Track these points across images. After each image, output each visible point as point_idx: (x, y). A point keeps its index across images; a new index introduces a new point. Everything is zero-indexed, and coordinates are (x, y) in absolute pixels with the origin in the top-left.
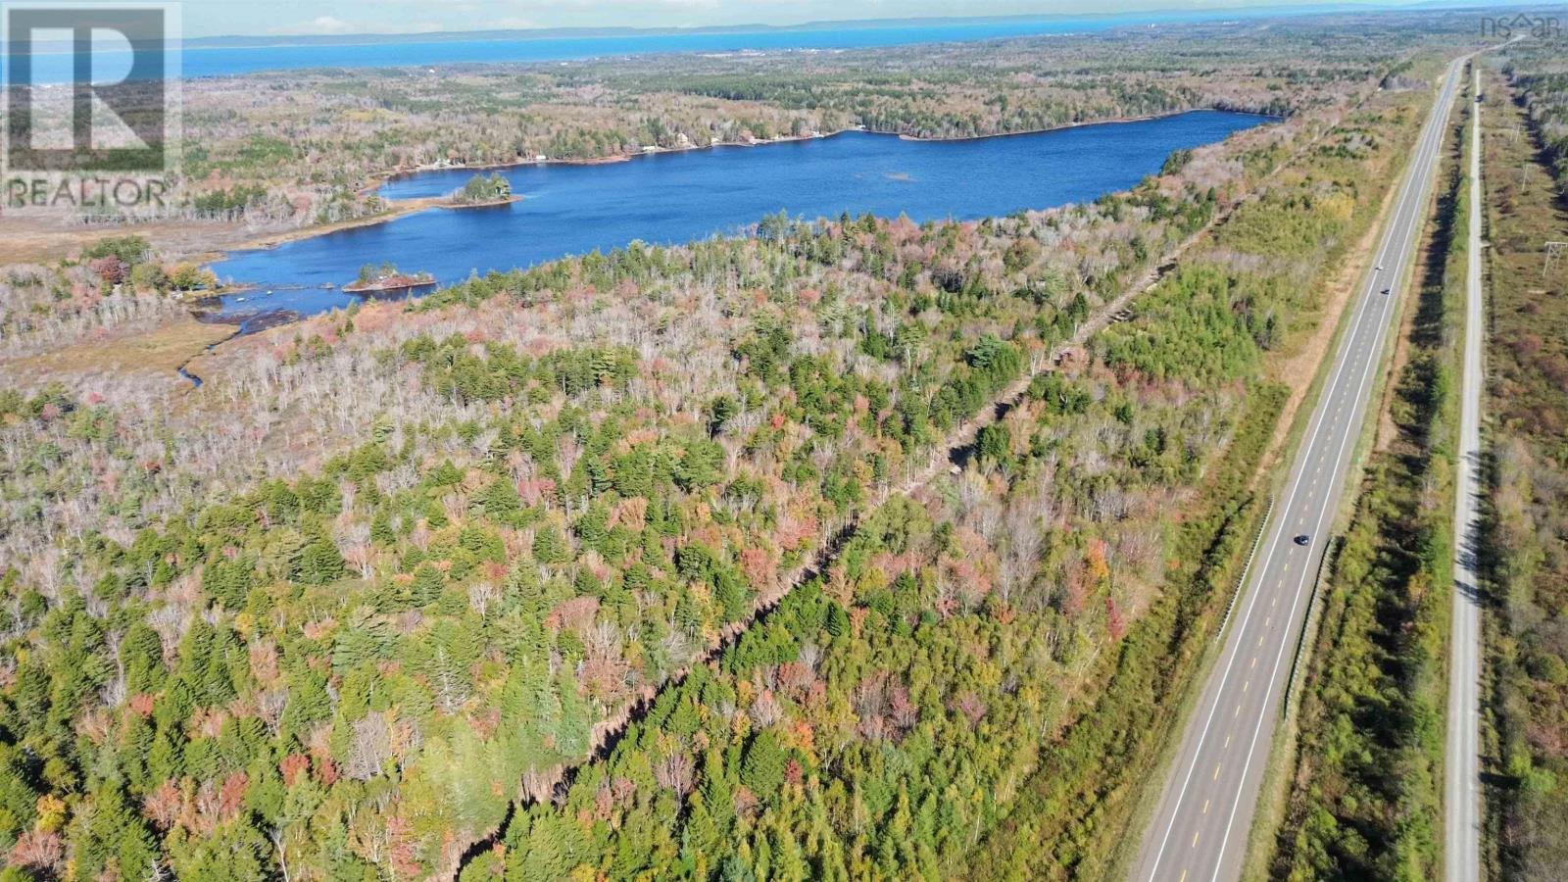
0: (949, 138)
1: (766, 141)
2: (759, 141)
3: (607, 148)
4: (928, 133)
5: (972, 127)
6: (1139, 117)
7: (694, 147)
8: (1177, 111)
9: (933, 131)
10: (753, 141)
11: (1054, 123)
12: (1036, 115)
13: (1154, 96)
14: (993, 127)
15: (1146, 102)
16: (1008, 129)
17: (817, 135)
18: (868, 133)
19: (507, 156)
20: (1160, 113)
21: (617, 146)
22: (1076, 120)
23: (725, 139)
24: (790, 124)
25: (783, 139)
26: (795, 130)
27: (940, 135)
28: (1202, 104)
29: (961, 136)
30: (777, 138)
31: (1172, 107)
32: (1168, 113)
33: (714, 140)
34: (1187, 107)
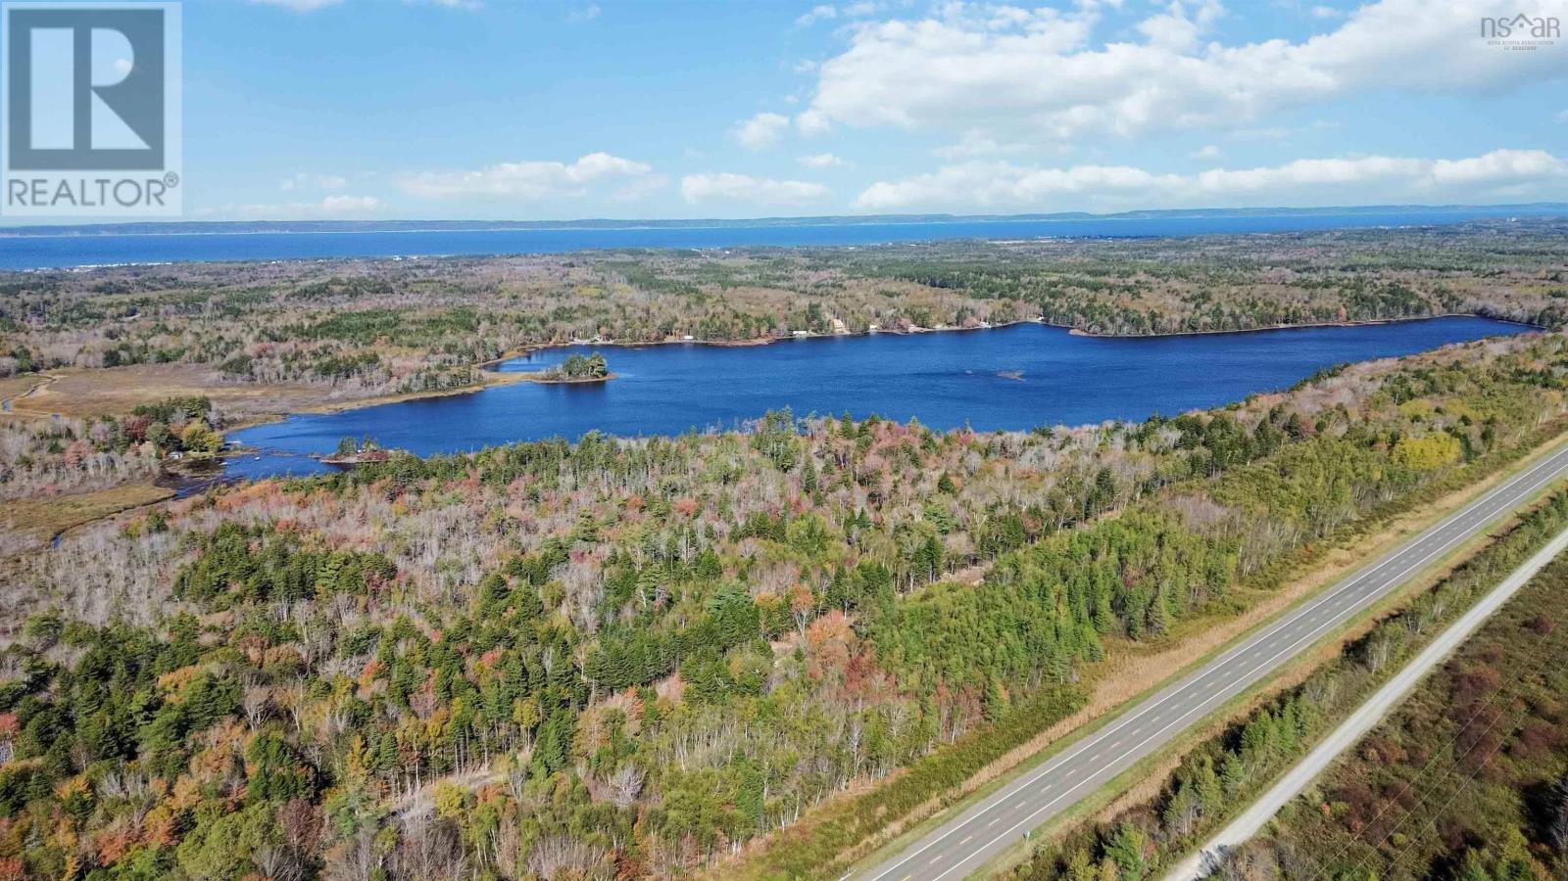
0: (1120, 335)
1: (926, 330)
2: (918, 329)
3: (753, 331)
4: (1098, 329)
5: (1148, 324)
6: (1371, 321)
7: (848, 333)
8: (1425, 315)
9: (1103, 327)
10: (913, 328)
11: (1254, 324)
12: (1232, 314)
13: (1397, 295)
14: (1175, 325)
15: (1382, 304)
16: (1194, 328)
17: (985, 325)
18: (1046, 326)
19: (654, 335)
20: (1401, 317)
21: (764, 331)
22: (1286, 322)
23: (884, 327)
24: (955, 314)
25: (946, 328)
26: (959, 320)
27: (1111, 331)
28: (1462, 309)
29: (1134, 334)
30: (939, 327)
31: (1418, 310)
32: (1412, 317)
33: (872, 327)
34: (1438, 311)
